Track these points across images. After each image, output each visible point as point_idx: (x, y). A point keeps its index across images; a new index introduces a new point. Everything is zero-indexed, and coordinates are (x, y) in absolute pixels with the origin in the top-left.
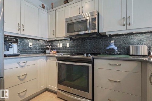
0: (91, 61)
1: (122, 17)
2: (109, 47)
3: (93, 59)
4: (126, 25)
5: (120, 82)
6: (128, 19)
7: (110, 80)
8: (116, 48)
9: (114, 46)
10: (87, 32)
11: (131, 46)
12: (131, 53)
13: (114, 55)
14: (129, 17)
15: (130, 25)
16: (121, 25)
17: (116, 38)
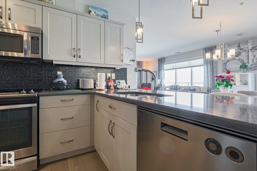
0: (36, 100)
1: (73, 48)
2: (57, 80)
3: (38, 96)
4: (76, 57)
5: (73, 117)
6: (78, 51)
7: (62, 119)
8: (65, 81)
9: (62, 79)
10: (22, 55)
11: (80, 79)
12: (80, 87)
13: (63, 90)
14: (79, 49)
15: (80, 57)
16: (72, 56)
17: (64, 69)
